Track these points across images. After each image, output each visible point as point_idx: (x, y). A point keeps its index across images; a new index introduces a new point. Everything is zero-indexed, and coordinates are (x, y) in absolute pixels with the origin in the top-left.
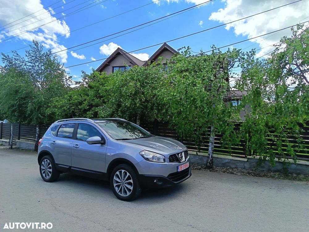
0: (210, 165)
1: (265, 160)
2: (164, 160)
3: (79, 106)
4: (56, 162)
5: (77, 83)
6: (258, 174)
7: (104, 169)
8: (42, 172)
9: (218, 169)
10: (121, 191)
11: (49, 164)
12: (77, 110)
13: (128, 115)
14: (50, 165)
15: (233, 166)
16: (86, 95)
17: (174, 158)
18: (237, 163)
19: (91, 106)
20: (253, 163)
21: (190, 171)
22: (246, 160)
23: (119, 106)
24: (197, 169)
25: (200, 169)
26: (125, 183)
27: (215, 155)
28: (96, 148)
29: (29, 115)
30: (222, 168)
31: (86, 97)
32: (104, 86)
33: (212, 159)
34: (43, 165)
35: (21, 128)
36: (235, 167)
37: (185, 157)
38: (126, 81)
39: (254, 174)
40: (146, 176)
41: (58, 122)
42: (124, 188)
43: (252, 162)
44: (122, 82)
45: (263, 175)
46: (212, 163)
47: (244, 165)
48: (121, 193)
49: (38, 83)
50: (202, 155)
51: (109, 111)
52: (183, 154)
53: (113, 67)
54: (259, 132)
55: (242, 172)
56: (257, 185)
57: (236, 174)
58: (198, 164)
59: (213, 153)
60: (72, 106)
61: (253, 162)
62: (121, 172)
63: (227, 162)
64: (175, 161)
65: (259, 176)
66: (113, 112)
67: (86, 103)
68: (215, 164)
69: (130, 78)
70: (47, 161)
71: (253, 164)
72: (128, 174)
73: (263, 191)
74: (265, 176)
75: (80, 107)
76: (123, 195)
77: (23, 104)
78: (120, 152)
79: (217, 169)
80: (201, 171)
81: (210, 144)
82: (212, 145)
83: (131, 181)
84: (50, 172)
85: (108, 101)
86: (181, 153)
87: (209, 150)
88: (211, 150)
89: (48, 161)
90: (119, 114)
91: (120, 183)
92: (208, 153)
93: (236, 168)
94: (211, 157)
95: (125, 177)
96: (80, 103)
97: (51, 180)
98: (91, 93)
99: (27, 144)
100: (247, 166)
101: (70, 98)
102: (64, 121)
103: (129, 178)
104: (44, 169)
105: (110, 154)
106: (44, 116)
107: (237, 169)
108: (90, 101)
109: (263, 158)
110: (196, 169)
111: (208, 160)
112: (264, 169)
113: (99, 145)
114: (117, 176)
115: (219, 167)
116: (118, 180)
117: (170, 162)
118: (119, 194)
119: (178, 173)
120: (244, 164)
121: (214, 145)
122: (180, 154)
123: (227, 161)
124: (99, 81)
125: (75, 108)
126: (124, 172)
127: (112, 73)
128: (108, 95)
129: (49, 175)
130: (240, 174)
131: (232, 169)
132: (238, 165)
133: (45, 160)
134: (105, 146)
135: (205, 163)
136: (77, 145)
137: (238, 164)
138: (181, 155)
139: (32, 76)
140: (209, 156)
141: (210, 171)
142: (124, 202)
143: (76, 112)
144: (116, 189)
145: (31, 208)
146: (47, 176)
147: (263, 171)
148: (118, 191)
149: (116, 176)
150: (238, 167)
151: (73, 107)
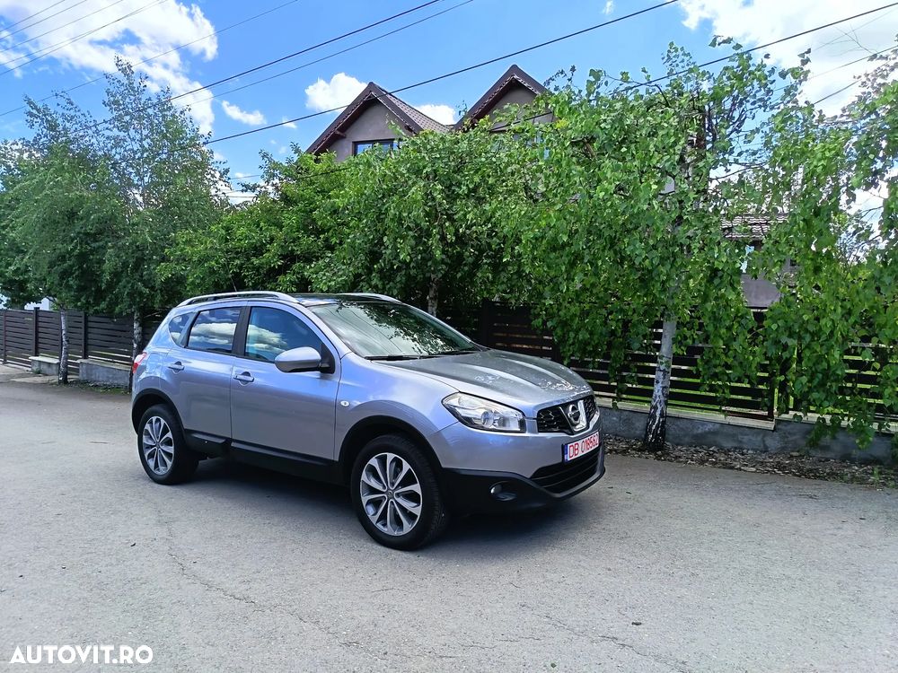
0: (657, 439)
1: (836, 426)
2: (522, 423)
3: (253, 259)
4: (186, 426)
5: (246, 188)
6: (811, 471)
7: (330, 449)
8: (146, 456)
9: (681, 451)
10: (383, 517)
11: (165, 431)
12: (248, 271)
13: (399, 286)
14: (169, 435)
15: (728, 444)
16: (275, 224)
17: (552, 418)
18: (742, 434)
19: (290, 258)
20: (795, 434)
21: (600, 459)
22: (770, 425)
23: (374, 256)
24: (615, 451)
25: (624, 452)
26: (398, 495)
27: (671, 411)
28: (308, 383)
29: (111, 286)
30: (692, 449)
31: (274, 231)
32: (329, 197)
33: (664, 422)
34: (148, 433)
35: (90, 324)
36: (736, 448)
37: (586, 414)
38: (396, 179)
39: (800, 469)
40: (463, 473)
41: (190, 303)
42: (395, 509)
43: (789, 433)
44: (383, 181)
45: (828, 474)
46: (663, 434)
47: (764, 441)
48: (385, 525)
49: (135, 191)
50: (631, 408)
51: (344, 272)
52: (581, 405)
53: (356, 144)
54: (823, 337)
55: (758, 462)
56: (817, 505)
57: (740, 469)
58: (616, 435)
59: (667, 404)
60: (233, 259)
61: (795, 431)
62: (383, 461)
63: (710, 432)
64: (555, 427)
65: (816, 477)
66: (357, 276)
67: (274, 248)
68: (671, 438)
69: (408, 170)
70: (158, 420)
71: (794, 438)
72: (406, 466)
73: (840, 525)
74: (833, 476)
75: (256, 262)
76: (389, 530)
77: (92, 251)
78: (381, 398)
79: (677, 454)
80: (628, 459)
81: (658, 376)
82: (664, 378)
83: (417, 488)
84: (169, 455)
85: (341, 244)
86: (575, 402)
87: (656, 393)
88: (660, 393)
89: (163, 421)
90: (373, 283)
91: (383, 493)
92: (650, 402)
93: (740, 449)
94: (662, 415)
95: (396, 475)
96: (258, 250)
97: (173, 480)
98: (291, 218)
99: (108, 372)
100: (773, 443)
101: (229, 234)
102: (206, 300)
103: (408, 480)
104: (152, 447)
105: (348, 404)
106: (152, 288)
107: (743, 454)
108: (286, 242)
109: (828, 422)
110: (610, 451)
111: (651, 426)
112: (828, 456)
113: (316, 374)
114: (372, 471)
115: (682, 445)
116: (373, 483)
117: (539, 432)
118: (379, 526)
119: (564, 465)
120: (764, 436)
121: (671, 378)
122: (571, 406)
123: (710, 427)
124: (312, 183)
125: (243, 264)
126: (395, 459)
127: (352, 158)
128: (339, 225)
129: (165, 464)
130: (754, 469)
131: (726, 452)
132: (744, 440)
133: (154, 418)
134: (335, 378)
135: (638, 432)
136: (247, 374)
137: (746, 439)
138: (574, 409)
139: (115, 170)
140: (655, 412)
141: (658, 458)
142: (393, 551)
143: (245, 276)
144: (370, 510)
145: (107, 566)
146: (161, 468)
147: (827, 460)
148: (374, 519)
149: (368, 471)
150: (745, 446)
151: (238, 262)
